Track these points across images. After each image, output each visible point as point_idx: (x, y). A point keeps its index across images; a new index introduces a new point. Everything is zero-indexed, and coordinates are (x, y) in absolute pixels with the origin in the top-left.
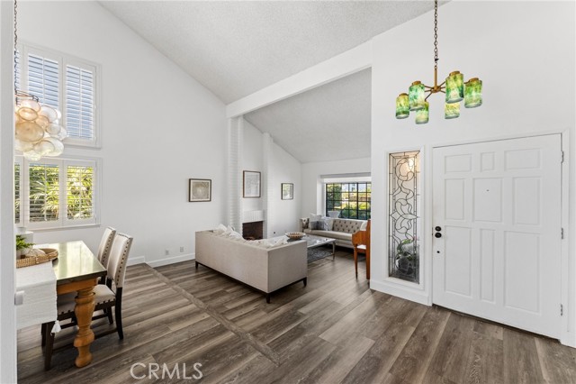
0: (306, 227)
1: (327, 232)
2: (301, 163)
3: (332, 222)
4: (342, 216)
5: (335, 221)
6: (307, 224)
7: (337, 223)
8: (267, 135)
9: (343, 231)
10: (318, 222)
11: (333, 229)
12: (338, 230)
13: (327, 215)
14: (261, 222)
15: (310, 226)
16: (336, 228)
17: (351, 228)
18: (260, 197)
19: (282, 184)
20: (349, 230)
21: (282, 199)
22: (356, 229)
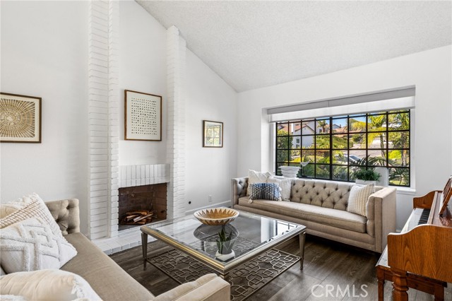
0: (243, 193)
1: (280, 203)
2: (237, 91)
3: (289, 186)
4: (302, 174)
5: (294, 184)
6: (245, 187)
7: (299, 186)
8: (173, 31)
9: (311, 202)
10: (264, 186)
11: (291, 199)
12: (301, 200)
13: (278, 173)
14: (165, 185)
15: (250, 191)
16: (296, 196)
17: (325, 196)
18: (161, 140)
19: (204, 122)
20: (322, 201)
21: (203, 146)
22: (337, 199)
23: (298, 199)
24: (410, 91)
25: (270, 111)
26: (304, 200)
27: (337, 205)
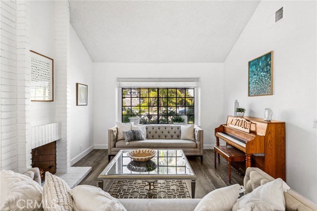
3: (145, 130)
7: (150, 129)
10: (134, 132)
11: (147, 138)
16: (150, 135)
17: (167, 133)
18: (53, 101)
19: (77, 84)
20: (166, 136)
21: (77, 105)
22: (173, 134)
23: (151, 137)
24: (197, 80)
25: (119, 80)
26: (155, 137)
27: (174, 137)
